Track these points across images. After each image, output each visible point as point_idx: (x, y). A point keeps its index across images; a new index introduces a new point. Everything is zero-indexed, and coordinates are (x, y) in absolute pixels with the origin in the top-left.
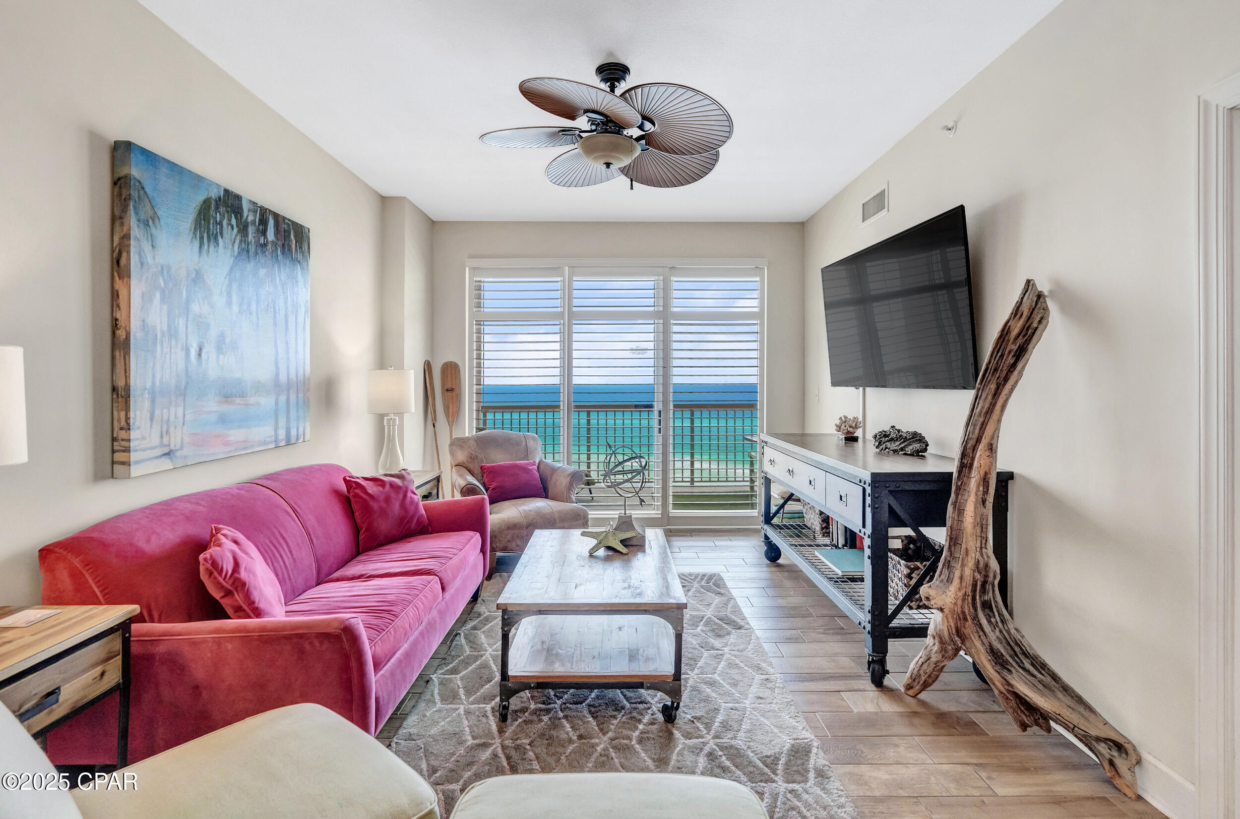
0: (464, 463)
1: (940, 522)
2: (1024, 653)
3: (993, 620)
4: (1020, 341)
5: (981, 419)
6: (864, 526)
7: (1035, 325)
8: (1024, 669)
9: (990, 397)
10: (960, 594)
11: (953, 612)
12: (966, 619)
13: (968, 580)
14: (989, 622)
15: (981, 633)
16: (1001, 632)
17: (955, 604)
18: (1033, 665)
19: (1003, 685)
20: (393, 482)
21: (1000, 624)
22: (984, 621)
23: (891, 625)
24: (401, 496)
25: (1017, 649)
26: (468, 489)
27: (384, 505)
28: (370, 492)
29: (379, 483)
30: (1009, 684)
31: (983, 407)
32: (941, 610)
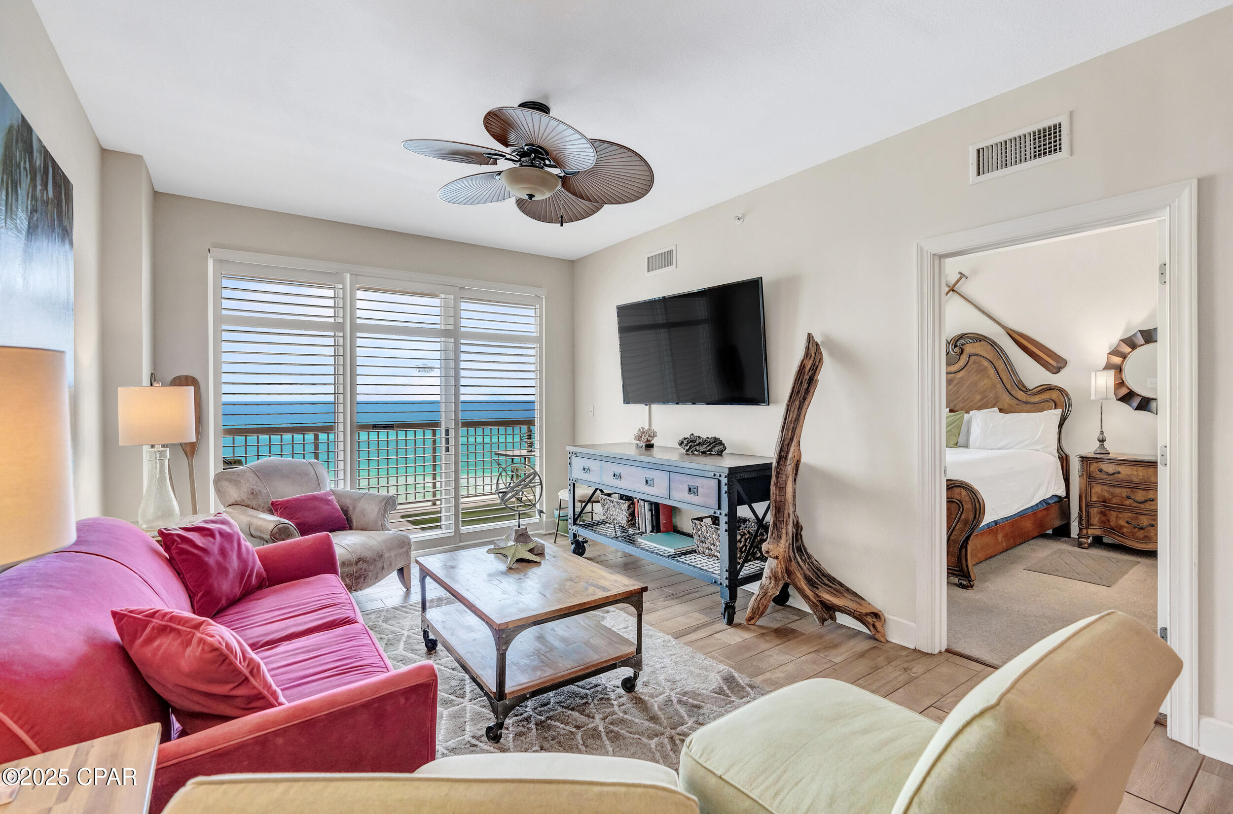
0: (243, 500)
1: (765, 497)
2: (823, 575)
3: (803, 558)
4: (810, 373)
5: (792, 426)
6: (719, 508)
7: (817, 363)
8: (825, 585)
9: (796, 410)
10: (787, 545)
11: (784, 557)
12: (791, 561)
13: (790, 534)
14: (802, 559)
15: (799, 568)
16: (808, 564)
17: (785, 551)
18: (829, 580)
19: (815, 598)
20: (222, 529)
21: (808, 560)
22: (799, 560)
23: (739, 577)
24: (236, 545)
25: (819, 573)
26: (280, 530)
27: (220, 559)
28: (201, 545)
29: (206, 532)
30: (818, 596)
31: (792, 417)
32: (777, 558)
